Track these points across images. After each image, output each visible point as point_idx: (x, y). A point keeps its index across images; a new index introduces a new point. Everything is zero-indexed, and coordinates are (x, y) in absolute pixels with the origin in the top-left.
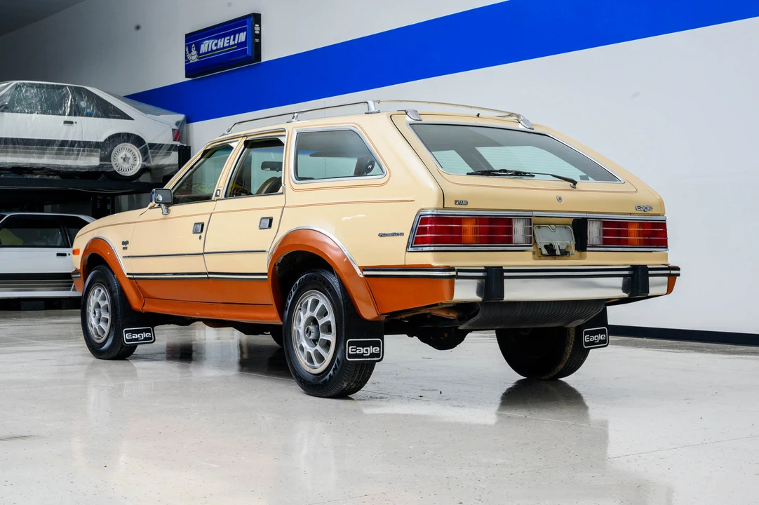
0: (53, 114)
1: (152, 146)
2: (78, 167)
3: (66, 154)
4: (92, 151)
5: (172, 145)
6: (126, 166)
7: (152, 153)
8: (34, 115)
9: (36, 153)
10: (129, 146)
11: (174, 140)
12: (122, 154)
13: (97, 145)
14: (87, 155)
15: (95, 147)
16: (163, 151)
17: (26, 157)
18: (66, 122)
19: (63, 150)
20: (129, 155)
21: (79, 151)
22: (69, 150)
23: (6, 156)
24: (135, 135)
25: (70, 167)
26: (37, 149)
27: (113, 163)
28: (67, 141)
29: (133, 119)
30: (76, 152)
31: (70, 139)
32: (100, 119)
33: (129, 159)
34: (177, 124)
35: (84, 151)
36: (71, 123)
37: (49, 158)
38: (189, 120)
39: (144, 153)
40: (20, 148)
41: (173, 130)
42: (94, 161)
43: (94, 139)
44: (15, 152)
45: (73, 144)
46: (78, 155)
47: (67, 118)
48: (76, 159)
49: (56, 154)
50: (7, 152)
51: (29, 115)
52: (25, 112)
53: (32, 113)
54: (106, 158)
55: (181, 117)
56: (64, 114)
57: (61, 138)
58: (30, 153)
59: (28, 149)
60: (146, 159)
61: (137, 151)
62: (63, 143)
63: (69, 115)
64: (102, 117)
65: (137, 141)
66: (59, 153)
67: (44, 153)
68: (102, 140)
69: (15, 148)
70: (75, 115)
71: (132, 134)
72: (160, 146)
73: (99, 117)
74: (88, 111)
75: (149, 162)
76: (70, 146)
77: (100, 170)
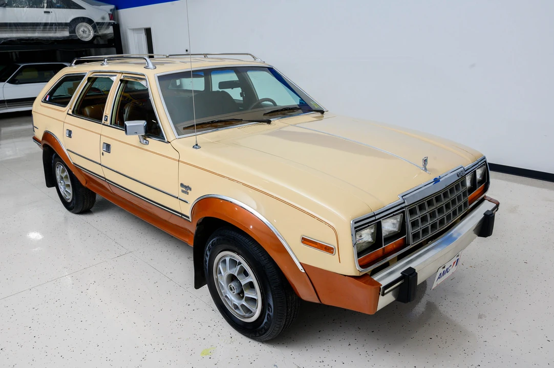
0: (37, 7)
1: (98, 23)
2: (58, 38)
3: (49, 30)
4: (64, 28)
5: (110, 23)
6: (85, 35)
7: (99, 27)
8: (25, 9)
9: (31, 31)
10: (85, 24)
11: (110, 20)
12: (82, 29)
13: (66, 24)
14: (62, 30)
15: (65, 26)
16: (105, 26)
17: (24, 33)
18: (45, 12)
19: (46, 28)
20: (86, 29)
21: (56, 28)
22: (50, 28)
23: (13, 33)
24: (87, 18)
25: (52, 38)
26: (31, 28)
27: (77, 34)
28: (48, 23)
29: (85, 9)
30: (54, 29)
31: (50, 22)
32: (65, 9)
33: (86, 31)
34: (111, 10)
35: (59, 28)
36: (49, 12)
37: (38, 33)
38: (117, 8)
39: (94, 28)
40: (19, 28)
41: (109, 14)
42: (66, 33)
43: (63, 21)
44: (17, 31)
45: (52, 24)
46: (56, 30)
47: (45, 9)
48: (55, 33)
49: (43, 31)
50: (12, 31)
51: (22, 8)
52: (19, 7)
53: (23, 7)
54: (73, 32)
55: (112, 7)
56: (43, 7)
57: (44, 21)
58: (26, 31)
59: (25, 28)
60: (95, 31)
61: (90, 27)
62: (46, 24)
63: (47, 8)
64: (67, 8)
65: (90, 21)
66: (44, 30)
67: (35, 31)
68: (68, 21)
69: (17, 28)
70: (50, 8)
71: (85, 18)
72: (102, 24)
73: (65, 8)
74: (58, 5)
75: (98, 33)
76: (50, 26)
77: (70, 38)
